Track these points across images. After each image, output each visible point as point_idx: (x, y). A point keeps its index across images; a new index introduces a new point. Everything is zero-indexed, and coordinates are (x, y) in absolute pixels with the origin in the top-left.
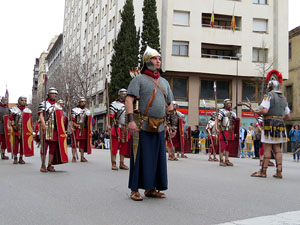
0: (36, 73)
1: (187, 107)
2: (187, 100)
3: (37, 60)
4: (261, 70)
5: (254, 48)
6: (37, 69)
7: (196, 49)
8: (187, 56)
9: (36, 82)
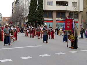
0: (12, 7)
1: (52, 20)
2: (52, 18)
3: (13, 3)
4: (73, 9)
5: (72, 2)
6: (13, 6)
7: (54, 3)
8: (52, 5)
9: (13, 10)
